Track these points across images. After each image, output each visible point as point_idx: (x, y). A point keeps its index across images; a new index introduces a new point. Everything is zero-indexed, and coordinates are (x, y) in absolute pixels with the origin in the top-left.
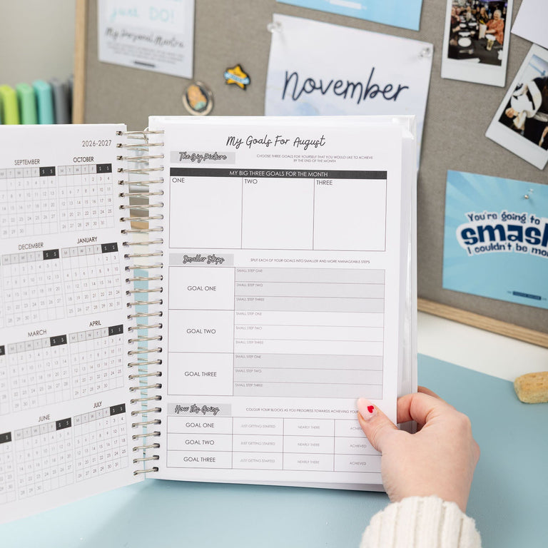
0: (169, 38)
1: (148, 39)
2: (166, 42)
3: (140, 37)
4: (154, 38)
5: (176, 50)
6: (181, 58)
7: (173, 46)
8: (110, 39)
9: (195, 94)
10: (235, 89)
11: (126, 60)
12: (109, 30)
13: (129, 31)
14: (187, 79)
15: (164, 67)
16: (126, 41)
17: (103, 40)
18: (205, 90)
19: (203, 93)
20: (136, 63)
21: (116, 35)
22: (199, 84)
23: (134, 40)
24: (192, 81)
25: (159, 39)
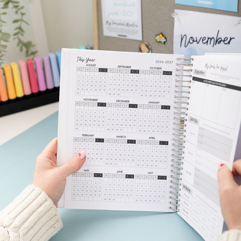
0: (132, 23)
1: (123, 25)
2: (130, 26)
3: (120, 24)
4: (125, 24)
5: (135, 28)
6: (137, 32)
7: (134, 27)
8: (107, 26)
9: (143, 47)
10: (161, 44)
11: (115, 34)
12: (107, 22)
13: (115, 22)
14: (140, 41)
15: (130, 37)
16: (114, 26)
17: (105, 26)
18: (148, 45)
19: (147, 46)
20: (119, 35)
21: (110, 24)
22: (146, 43)
23: (117, 25)
24: (142, 42)
25: (128, 24)
